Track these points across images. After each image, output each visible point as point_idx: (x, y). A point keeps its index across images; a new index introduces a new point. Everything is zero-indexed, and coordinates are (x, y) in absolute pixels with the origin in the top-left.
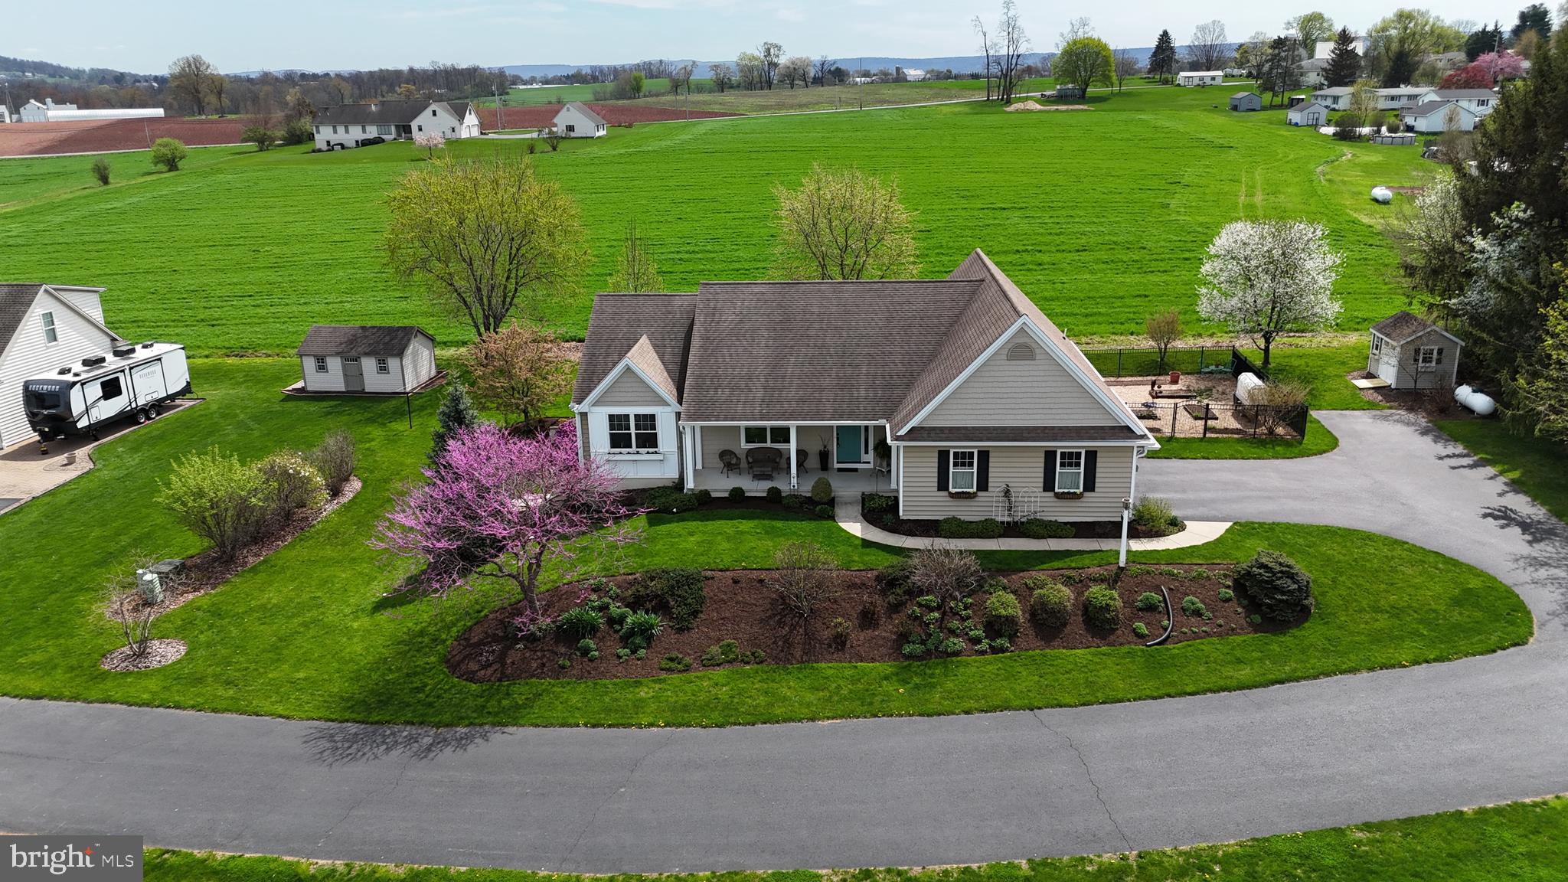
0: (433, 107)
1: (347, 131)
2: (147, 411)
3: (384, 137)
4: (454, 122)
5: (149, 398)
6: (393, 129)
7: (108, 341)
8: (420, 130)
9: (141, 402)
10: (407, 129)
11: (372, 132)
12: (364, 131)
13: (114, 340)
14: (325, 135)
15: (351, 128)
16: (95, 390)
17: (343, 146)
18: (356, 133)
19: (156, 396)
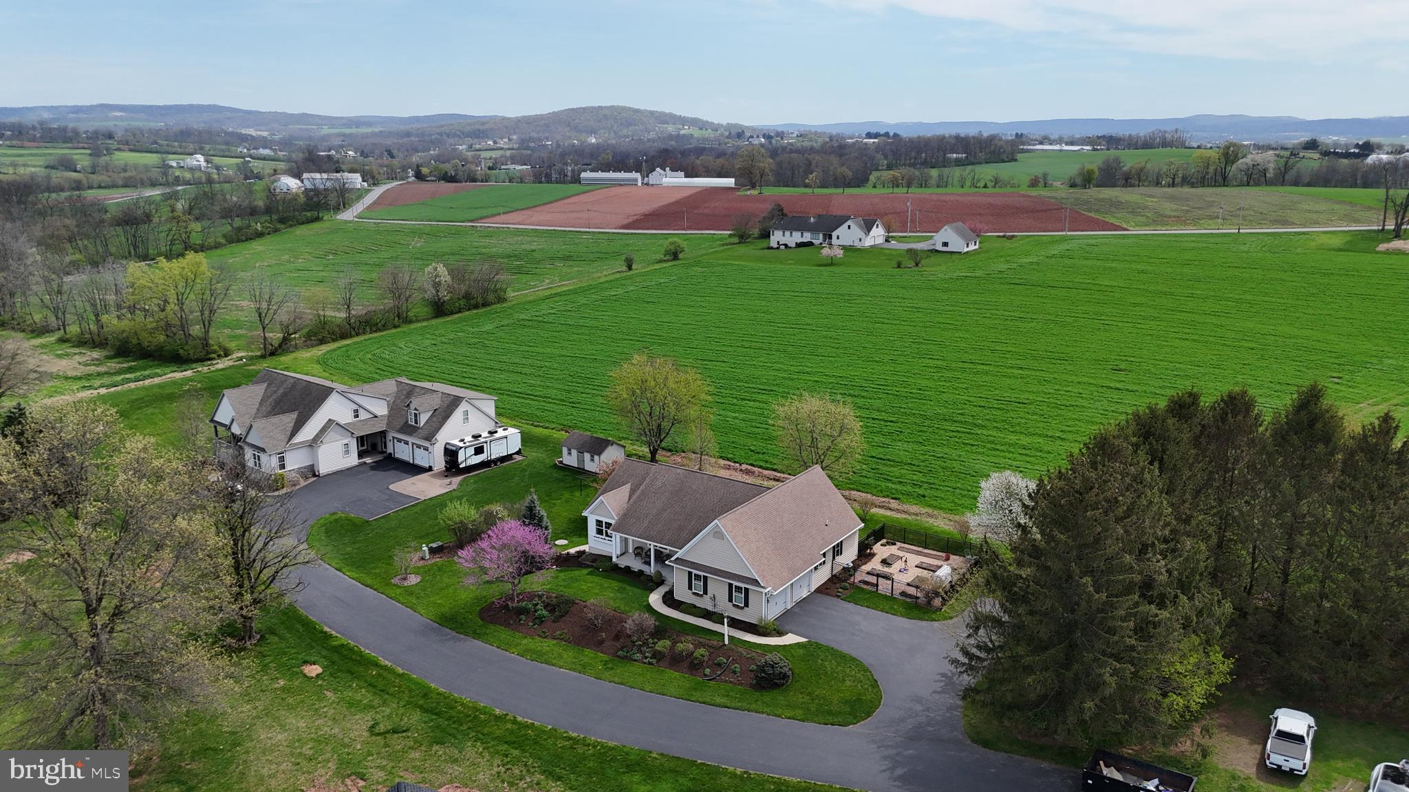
0: (849, 223)
1: (791, 235)
2: (495, 461)
3: (813, 241)
4: (862, 234)
5: (497, 456)
6: (821, 235)
7: (494, 423)
8: (838, 238)
9: (493, 457)
10: (830, 237)
11: (807, 237)
12: (802, 236)
13: (496, 423)
14: (777, 237)
15: (794, 233)
16: (471, 451)
17: (786, 246)
18: (797, 237)
19: (501, 455)
